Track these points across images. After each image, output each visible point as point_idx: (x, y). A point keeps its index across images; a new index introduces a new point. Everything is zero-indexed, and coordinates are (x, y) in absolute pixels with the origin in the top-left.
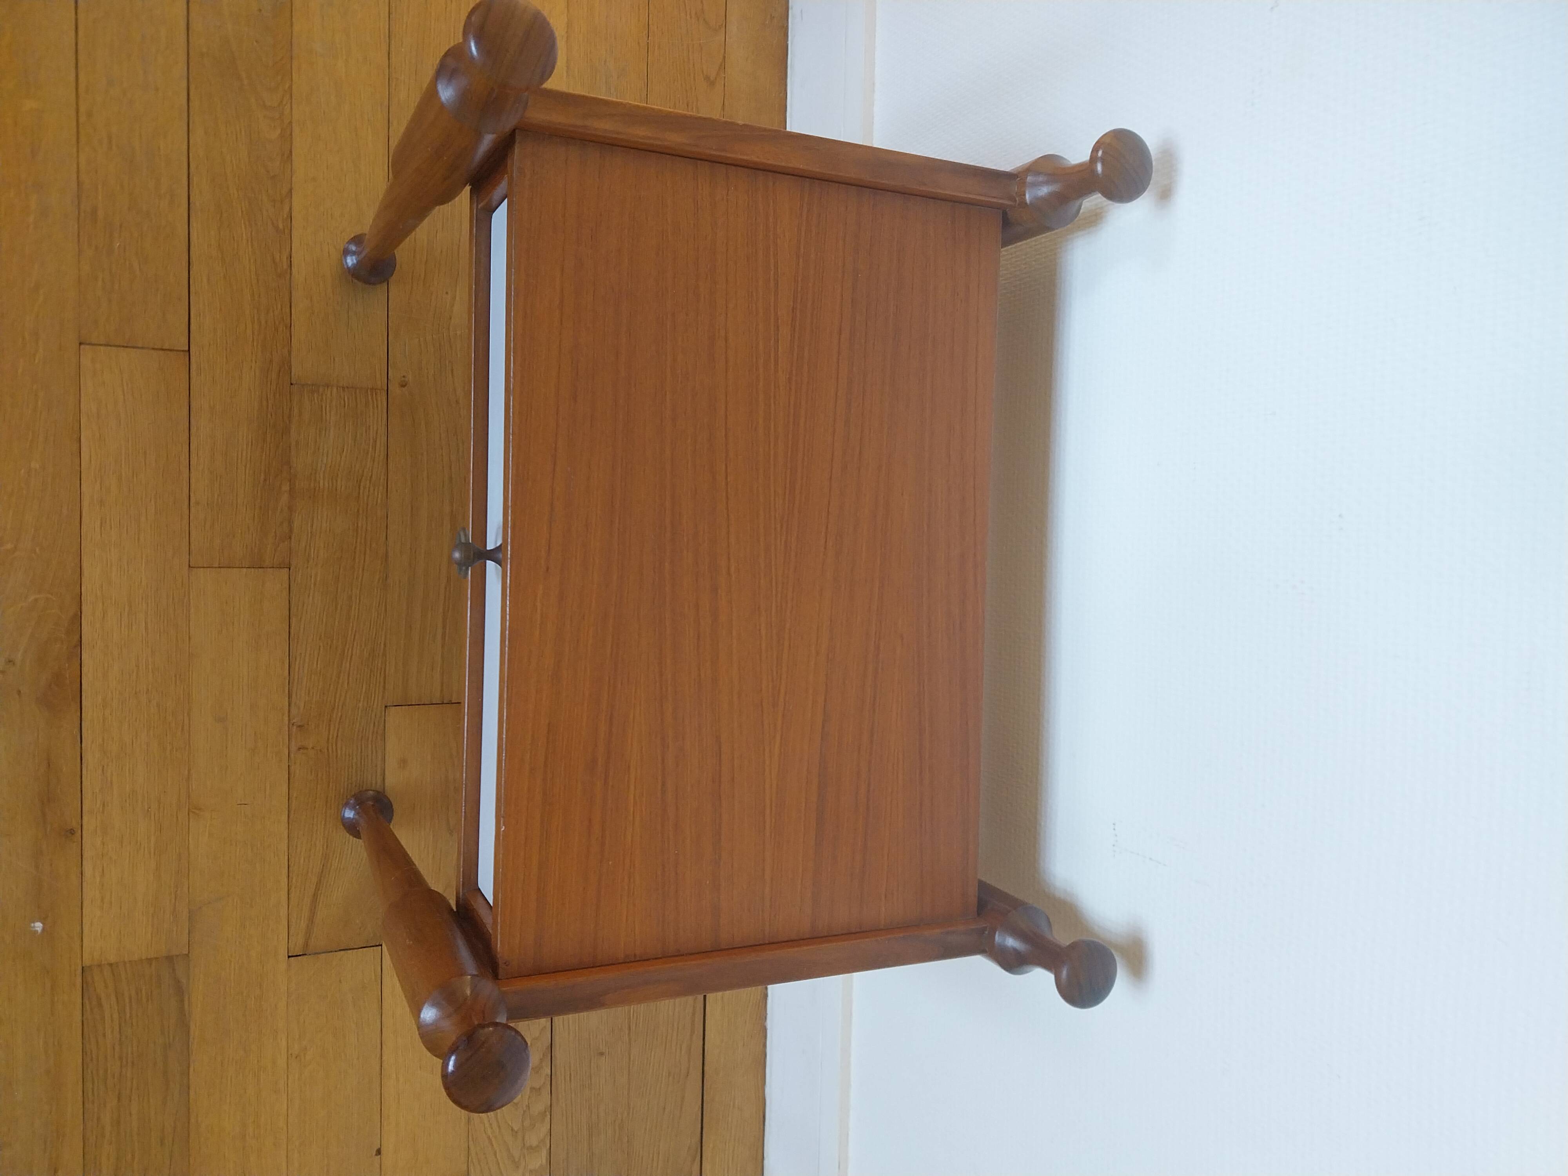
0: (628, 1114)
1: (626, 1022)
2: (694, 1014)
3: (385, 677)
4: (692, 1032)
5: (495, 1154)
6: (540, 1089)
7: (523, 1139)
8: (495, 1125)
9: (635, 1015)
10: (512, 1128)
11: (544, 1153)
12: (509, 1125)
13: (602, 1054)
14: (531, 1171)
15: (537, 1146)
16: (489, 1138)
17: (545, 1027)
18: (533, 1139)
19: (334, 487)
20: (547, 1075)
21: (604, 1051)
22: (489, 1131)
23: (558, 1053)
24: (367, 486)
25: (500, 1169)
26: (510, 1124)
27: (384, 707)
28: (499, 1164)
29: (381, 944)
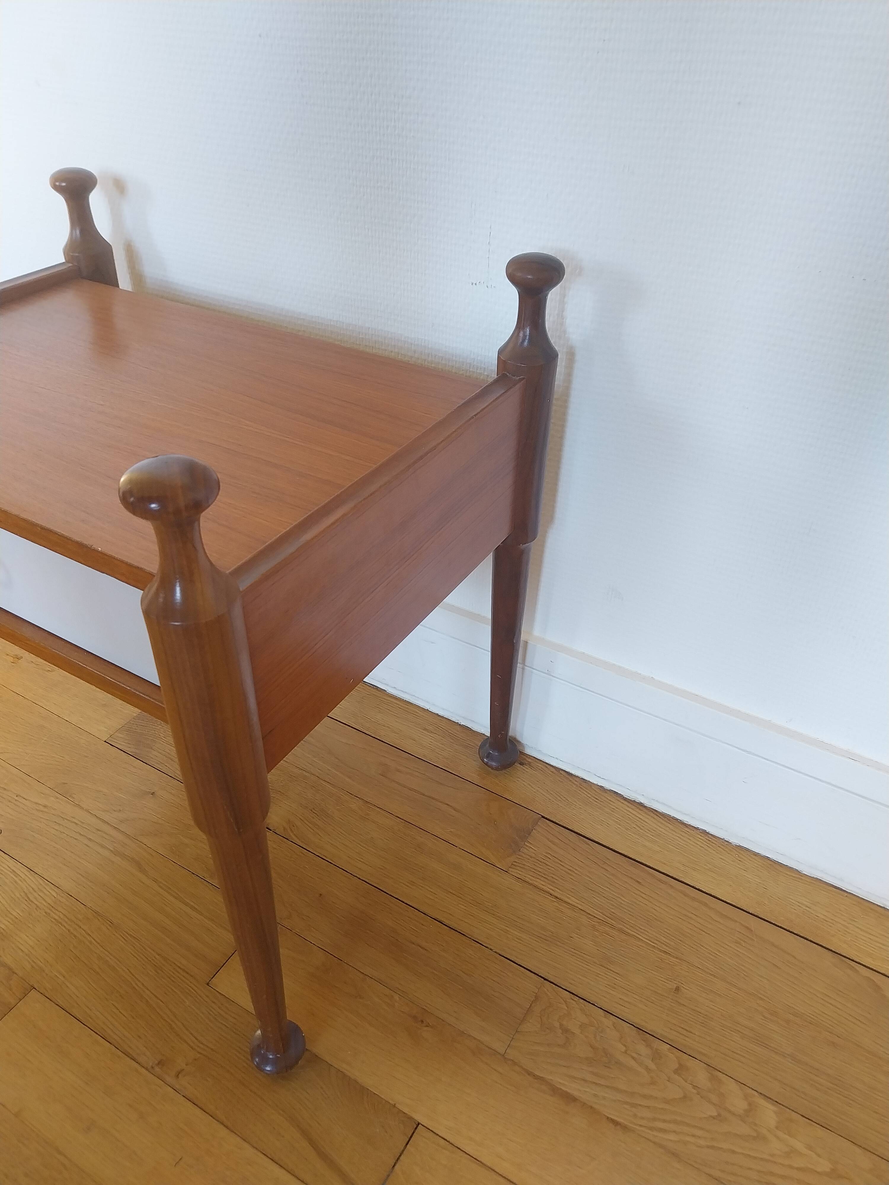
0: (761, 999)
1: (656, 951)
2: (686, 895)
3: (184, 970)
4: (706, 905)
5: (733, 1152)
6: (680, 1065)
7: (734, 1114)
8: (699, 1133)
9: (655, 942)
10: (711, 1116)
11: (762, 1102)
12: (705, 1118)
13: (677, 989)
14: (777, 1128)
15: (750, 1104)
16: (708, 1147)
17: (614, 1023)
18: (738, 1104)
19: (14, 919)
20: (669, 1049)
21: (675, 985)
22: (702, 1142)
23: (649, 1027)
24: (37, 896)
25: (755, 1158)
26: (705, 1116)
27: (206, 985)
28: (749, 1156)
29: (417, 1123)
